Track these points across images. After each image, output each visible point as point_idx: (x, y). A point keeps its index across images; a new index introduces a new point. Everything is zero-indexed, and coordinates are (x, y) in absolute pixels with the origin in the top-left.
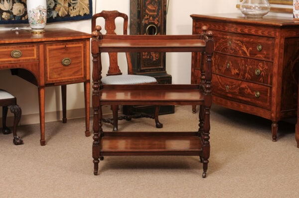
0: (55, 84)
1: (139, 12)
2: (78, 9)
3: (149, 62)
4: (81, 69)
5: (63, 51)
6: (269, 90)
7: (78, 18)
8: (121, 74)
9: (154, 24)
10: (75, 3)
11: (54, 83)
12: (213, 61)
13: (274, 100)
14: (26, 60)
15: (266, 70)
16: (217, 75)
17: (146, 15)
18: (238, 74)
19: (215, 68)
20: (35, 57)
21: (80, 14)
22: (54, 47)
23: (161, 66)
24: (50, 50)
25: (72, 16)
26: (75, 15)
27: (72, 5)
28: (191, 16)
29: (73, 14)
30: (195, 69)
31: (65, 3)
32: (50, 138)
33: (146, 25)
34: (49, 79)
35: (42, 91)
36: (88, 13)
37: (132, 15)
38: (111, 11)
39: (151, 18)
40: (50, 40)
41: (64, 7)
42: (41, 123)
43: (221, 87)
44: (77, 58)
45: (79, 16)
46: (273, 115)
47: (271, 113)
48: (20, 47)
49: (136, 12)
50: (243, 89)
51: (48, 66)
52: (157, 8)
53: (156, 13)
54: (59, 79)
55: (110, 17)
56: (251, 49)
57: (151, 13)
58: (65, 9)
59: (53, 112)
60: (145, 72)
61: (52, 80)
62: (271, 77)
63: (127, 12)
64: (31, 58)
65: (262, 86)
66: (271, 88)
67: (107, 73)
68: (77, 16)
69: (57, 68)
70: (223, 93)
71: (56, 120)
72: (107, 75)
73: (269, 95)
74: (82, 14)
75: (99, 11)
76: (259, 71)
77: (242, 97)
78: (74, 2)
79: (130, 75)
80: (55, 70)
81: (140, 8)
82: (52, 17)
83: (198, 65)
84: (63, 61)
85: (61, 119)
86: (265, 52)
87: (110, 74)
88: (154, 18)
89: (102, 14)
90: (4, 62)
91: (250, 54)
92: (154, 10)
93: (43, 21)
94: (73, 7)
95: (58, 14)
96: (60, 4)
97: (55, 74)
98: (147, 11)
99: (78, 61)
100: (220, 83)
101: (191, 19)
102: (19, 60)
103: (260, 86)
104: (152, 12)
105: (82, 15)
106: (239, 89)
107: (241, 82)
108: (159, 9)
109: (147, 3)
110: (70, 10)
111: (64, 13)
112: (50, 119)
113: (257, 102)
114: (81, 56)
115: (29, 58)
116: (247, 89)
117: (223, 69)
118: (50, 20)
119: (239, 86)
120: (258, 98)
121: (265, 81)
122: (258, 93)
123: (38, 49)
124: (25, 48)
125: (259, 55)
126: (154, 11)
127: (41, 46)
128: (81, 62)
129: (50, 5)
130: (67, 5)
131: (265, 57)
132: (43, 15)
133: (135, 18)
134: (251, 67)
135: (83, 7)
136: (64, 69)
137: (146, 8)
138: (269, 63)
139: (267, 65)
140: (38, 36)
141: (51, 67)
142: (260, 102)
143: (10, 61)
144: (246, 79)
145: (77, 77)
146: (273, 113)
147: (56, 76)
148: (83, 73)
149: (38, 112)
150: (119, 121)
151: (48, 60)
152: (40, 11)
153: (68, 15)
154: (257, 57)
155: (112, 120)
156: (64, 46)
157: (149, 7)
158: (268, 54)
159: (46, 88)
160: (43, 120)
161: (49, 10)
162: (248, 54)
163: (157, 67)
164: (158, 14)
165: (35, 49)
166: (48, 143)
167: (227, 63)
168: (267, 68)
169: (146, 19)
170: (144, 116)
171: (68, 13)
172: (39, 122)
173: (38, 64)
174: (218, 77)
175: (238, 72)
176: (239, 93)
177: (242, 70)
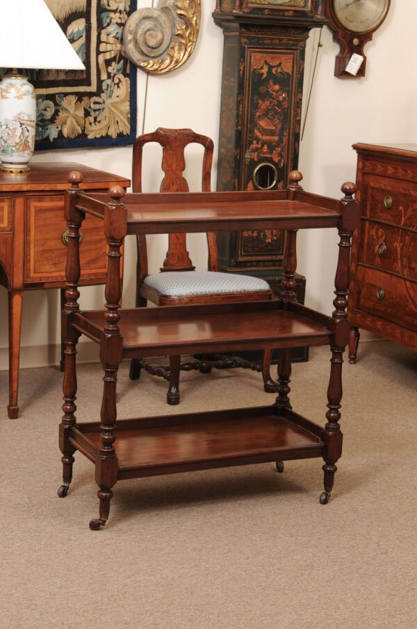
0: (46, 286)
1: (239, 134)
2: (104, 123)
3: (258, 246)
4: (105, 254)
7: (105, 142)
8: (193, 269)
9: (271, 160)
10: (99, 110)
11: (43, 284)
12: (399, 249)
16: (406, 279)
17: (255, 142)
19: (402, 265)
20: (5, 224)
21: (110, 134)
22: (47, 204)
23: (281, 254)
24: (39, 211)
25: (91, 137)
26: (98, 136)
27: (92, 113)
28: (355, 147)
29: (94, 132)
31: (76, 108)
32: (29, 403)
33: (253, 164)
34: (32, 275)
35: (17, 299)
36: (127, 131)
37: (223, 140)
38: (176, 130)
39: (265, 148)
40: (40, 189)
41: (75, 117)
42: (11, 370)
44: (97, 230)
45: (108, 136)
49: (231, 133)
51: (32, 246)
52: (280, 126)
53: (277, 138)
54: (54, 274)
55: (173, 142)
57: (266, 138)
58: (77, 122)
59: (40, 347)
60: (246, 266)
61: (40, 275)
63: (212, 132)
67: (162, 266)
68: (102, 137)
69: (51, 251)
71: (46, 364)
72: (162, 270)
74: (113, 133)
75: (150, 129)
78: (97, 107)
79: (213, 273)
80: (47, 255)
81: (242, 125)
82: (48, 138)
83: (365, 258)
84: (65, 235)
85: (58, 363)
87: (167, 268)
88: (271, 147)
89: (156, 136)
92: (271, 131)
93: (26, 147)
94: (95, 119)
95: (60, 133)
96: (66, 110)
97: (45, 263)
98: (256, 132)
99: (99, 238)
101: (355, 154)
104: (267, 135)
105: (114, 136)
108: (282, 129)
109: (258, 114)
110: (87, 125)
111: (73, 129)
112: (32, 362)
118: (43, 145)
123: (13, 207)
126: (272, 133)
127: (19, 202)
129: (44, 112)
130: (81, 113)
132: (27, 134)
133: (229, 146)
135: (117, 119)
137: (255, 124)
140: (15, 179)
141: (40, 248)
145: (94, 271)
147: (47, 268)
148: (108, 264)
149: (7, 346)
150: (183, 374)
151: (32, 233)
152: (21, 124)
153: (83, 135)
155: (167, 369)
157: (263, 123)
159: (27, 293)
160: (15, 362)
161: (42, 123)
163: (274, 258)
164: (281, 140)
165: (5, 206)
166: (25, 413)
169: (254, 151)
170: (239, 366)
171: (83, 131)
172: (7, 368)
173: (10, 240)
174: (408, 284)
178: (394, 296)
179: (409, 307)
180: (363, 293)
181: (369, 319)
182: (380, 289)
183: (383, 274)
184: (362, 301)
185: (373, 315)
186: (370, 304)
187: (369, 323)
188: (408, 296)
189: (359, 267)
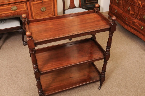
4: (52, 12)
5: (41, 4)
12: (121, 3)
14: (20, 11)
18: (133, 15)
19: (122, 7)
20: (25, 9)
22: (36, 2)
23: (95, 1)
24: (34, 4)
30: (111, 4)
43: (123, 17)
44: (49, 6)
48: (16, 5)
50: (135, 22)
51: (33, 13)
56: (144, 3)
60: (88, 4)
64: (23, 9)
69: (38, 13)
70: (124, 20)
72: (69, 8)
77: (133, 26)
80: (37, 14)
83: (113, 2)
84: (41, 9)
90: (8, 13)
91: (143, 6)
99: (50, 8)
100: (123, 15)
102: (16, 12)
107: (134, 18)
113: (141, 31)
114: (52, 5)
115: (21, 10)
116: (137, 23)
117: (126, 9)
119: (133, 20)
120: (142, 30)
122: (143, 27)
123: (27, 4)
124: (18, 5)
127: (28, 3)
128: (52, 8)
134: (142, 13)
136: (42, 13)
141: (35, 13)
142: (142, 32)
143: (11, 12)
144: (138, 18)
147: (38, 17)
148: (53, 14)
151: (33, 10)
156: (41, 1)
162: (141, 6)
165: (24, 4)
167: (129, 7)
173: (27, 13)
174: (123, 11)
175: (134, 13)
176: (132, 23)
177: (136, 13)
178: (119, 13)
182: (116, 10)
183: (117, 7)
186: (113, 12)
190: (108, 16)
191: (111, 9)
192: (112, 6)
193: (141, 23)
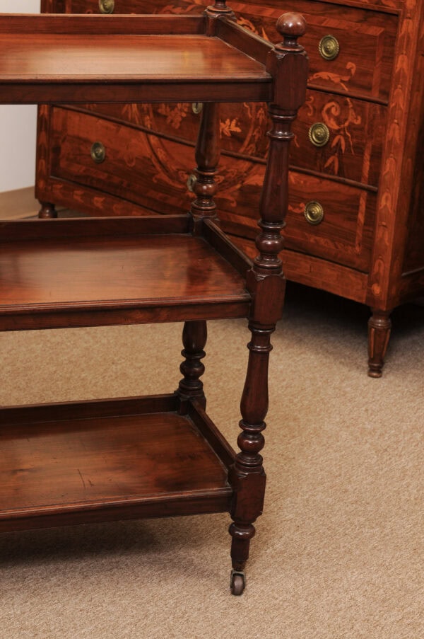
6: (363, 203)
13: (386, 237)
15: (352, 128)
16: (147, 133)
18: (236, 139)
19: (141, 111)
46: (377, 289)
47: (370, 284)
50: (255, 190)
62: (377, 156)
65: (336, 186)
66: (373, 195)
73: (361, 217)
76: (323, 131)
86: (350, 65)
100: (160, 162)
103: (327, 186)
106: (240, 189)
107: (247, 164)
113: (313, 239)
119: (241, 178)
120: (316, 226)
121: (348, 170)
122: (318, 209)
125: (324, 75)
131: (350, 83)
138: (368, 105)
139: (360, 112)
142: (322, 241)
146: (377, 281)
154: (321, 79)
158: (361, 73)
168: (358, 122)
174: (153, 140)
175: (238, 130)
176: (239, 204)
177: (256, 125)
178: (126, 158)
179: (158, 176)
180: (63, 151)
181: (79, 192)
182: (97, 146)
183: (101, 121)
184: (63, 164)
185: (86, 186)
186: (77, 169)
187: (78, 198)
188: (153, 159)
189: (55, 110)
190: (39, 207)
191: (57, 150)
192: (57, 123)
193: (303, 178)
